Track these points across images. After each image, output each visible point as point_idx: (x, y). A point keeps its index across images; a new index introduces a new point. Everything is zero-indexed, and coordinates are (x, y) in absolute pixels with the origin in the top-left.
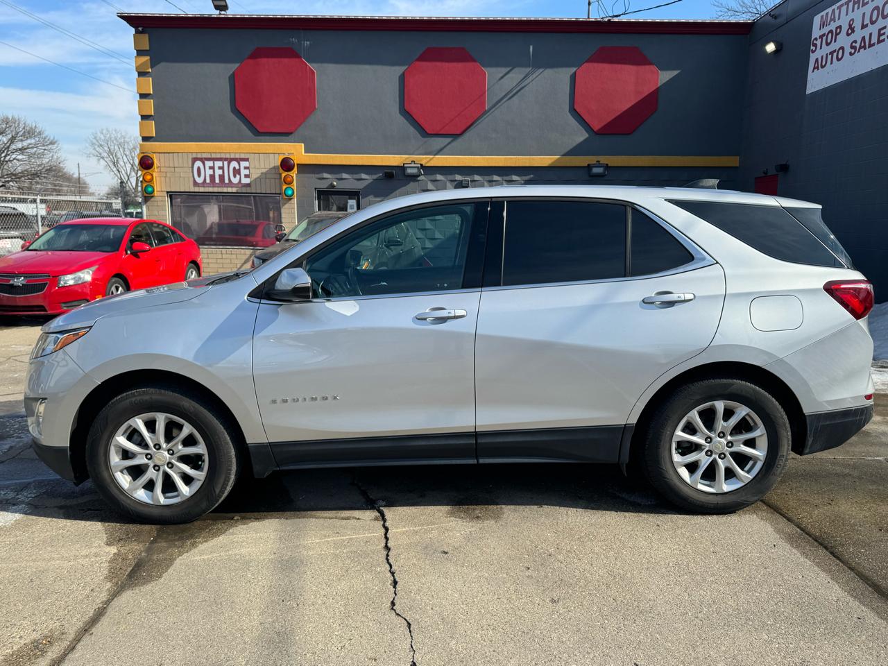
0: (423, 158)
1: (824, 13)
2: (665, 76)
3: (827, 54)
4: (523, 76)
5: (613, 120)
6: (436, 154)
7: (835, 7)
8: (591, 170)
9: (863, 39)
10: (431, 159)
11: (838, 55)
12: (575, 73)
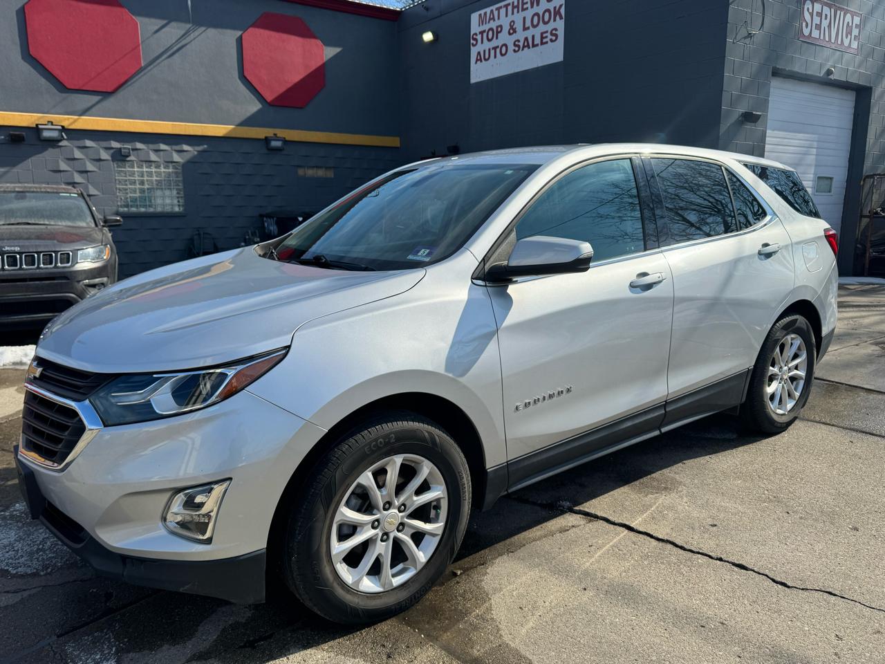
0: (65, 119)
1: (482, 12)
2: (330, 52)
3: (489, 50)
4: (183, 32)
5: (285, 92)
6: (81, 115)
7: (493, 8)
8: (270, 143)
9: (526, 39)
10: (75, 121)
11: (502, 50)
12: (241, 36)
